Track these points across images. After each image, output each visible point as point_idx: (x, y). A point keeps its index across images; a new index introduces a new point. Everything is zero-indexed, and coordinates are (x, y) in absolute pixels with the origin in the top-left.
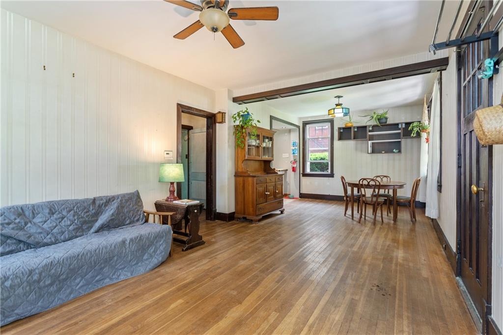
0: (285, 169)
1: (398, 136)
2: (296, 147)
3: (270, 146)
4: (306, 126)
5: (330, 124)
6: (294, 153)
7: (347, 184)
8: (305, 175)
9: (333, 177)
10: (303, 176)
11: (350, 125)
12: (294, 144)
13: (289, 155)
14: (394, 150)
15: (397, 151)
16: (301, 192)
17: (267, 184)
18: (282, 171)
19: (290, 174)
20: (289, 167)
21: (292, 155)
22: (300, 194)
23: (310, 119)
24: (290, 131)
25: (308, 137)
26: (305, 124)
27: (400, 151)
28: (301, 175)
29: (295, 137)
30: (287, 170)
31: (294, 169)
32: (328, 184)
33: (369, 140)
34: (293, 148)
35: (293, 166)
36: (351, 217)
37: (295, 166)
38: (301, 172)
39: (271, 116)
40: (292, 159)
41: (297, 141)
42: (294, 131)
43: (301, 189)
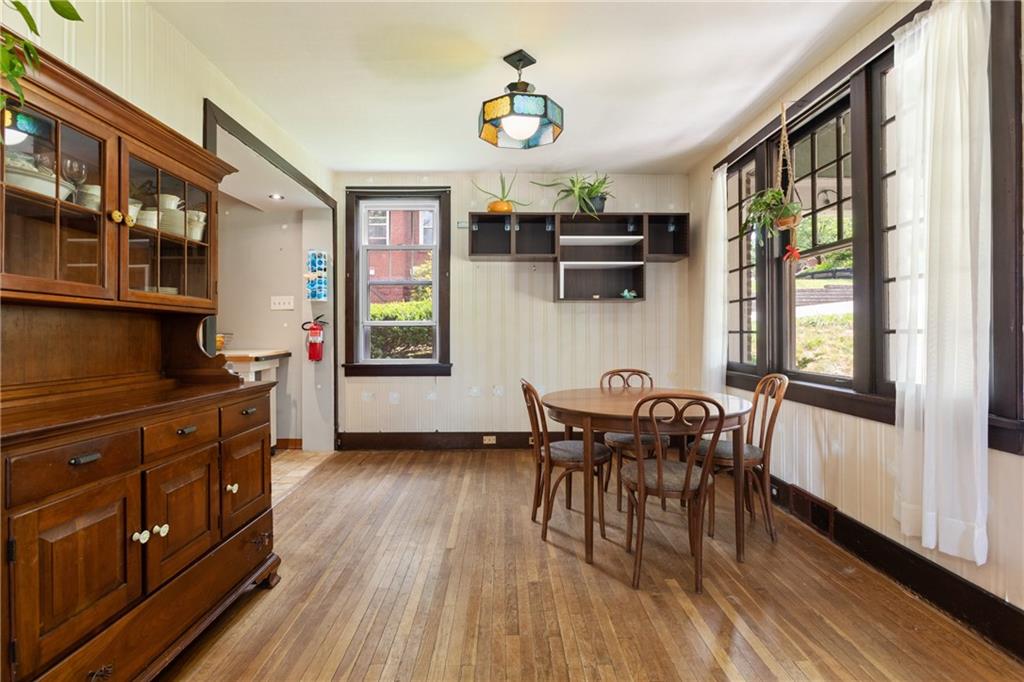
0: (282, 351)
1: (634, 251)
2: (324, 274)
3: (196, 235)
4: (357, 204)
5: (436, 203)
6: (314, 295)
7: (546, 410)
8: (354, 370)
9: (448, 373)
10: (347, 375)
11: (503, 208)
12: (314, 264)
13: (298, 302)
14: (626, 293)
15: (634, 294)
16: (340, 430)
17: (150, 469)
18: (268, 358)
19: (302, 369)
20: (295, 342)
21: (307, 304)
22: (339, 436)
23: (370, 182)
24: (299, 215)
25: (364, 240)
26: (355, 196)
27: (640, 295)
28: (341, 371)
29: (317, 239)
30: (289, 355)
31: (315, 353)
32: (432, 396)
33: (563, 260)
34: (313, 276)
35: (311, 339)
36: (580, 550)
37: (319, 340)
38: (342, 360)
39: (206, 100)
40: (308, 316)
41: (328, 252)
42: (315, 213)
43: (340, 420)
